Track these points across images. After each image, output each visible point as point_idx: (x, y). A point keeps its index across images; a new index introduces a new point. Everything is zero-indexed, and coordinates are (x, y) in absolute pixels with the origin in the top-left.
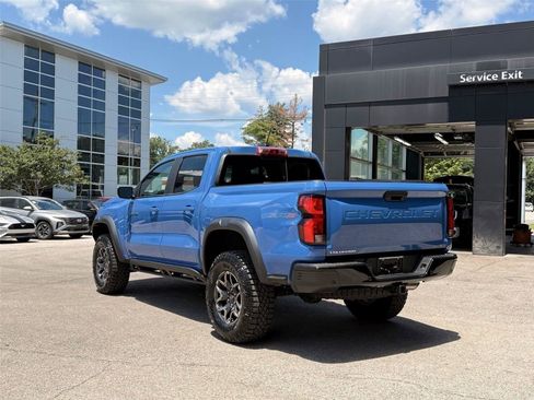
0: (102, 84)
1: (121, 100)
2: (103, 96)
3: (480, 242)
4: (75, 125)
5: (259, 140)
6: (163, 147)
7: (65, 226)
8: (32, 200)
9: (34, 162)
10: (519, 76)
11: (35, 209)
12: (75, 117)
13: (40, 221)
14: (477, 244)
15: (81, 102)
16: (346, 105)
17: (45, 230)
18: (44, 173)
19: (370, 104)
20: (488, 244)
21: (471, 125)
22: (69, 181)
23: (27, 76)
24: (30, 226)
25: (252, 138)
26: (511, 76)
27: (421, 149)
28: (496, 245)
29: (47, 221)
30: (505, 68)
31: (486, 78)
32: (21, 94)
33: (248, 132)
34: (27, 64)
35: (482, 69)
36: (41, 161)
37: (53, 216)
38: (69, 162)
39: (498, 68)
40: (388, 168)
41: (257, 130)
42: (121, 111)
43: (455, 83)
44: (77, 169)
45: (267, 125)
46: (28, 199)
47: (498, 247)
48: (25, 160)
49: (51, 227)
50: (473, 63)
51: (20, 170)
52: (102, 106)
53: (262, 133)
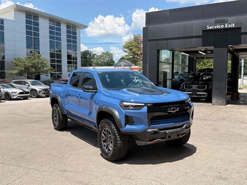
0: (60, 30)
1: (68, 36)
2: (60, 34)
3: (215, 100)
4: (49, 47)
5: (130, 50)
6: (90, 54)
7: (43, 92)
8: (29, 81)
9: (31, 64)
10: (233, 25)
11: (30, 85)
12: (48, 44)
13: (33, 90)
14: (214, 100)
15: (51, 37)
16: (157, 40)
17: (35, 94)
18: (35, 69)
19: (167, 39)
20: (219, 101)
21: (212, 48)
22: (46, 72)
23: (27, 27)
24: (28, 93)
25: (127, 50)
26: (229, 26)
27: (194, 56)
28: (222, 101)
29: (35, 90)
30: (227, 22)
31: (218, 27)
32: (25, 35)
33: (125, 47)
34: (27, 22)
35: (217, 23)
36: (34, 64)
37: (38, 88)
38: (46, 64)
39: (223, 22)
40: (180, 65)
41: (129, 46)
42: (68, 41)
43: (205, 29)
44: (49, 66)
45: (133, 44)
46: (28, 81)
47: (223, 102)
48: (27, 64)
49: (37, 92)
50: (213, 20)
51: (25, 68)
52: (60, 39)
53: (131, 47)
